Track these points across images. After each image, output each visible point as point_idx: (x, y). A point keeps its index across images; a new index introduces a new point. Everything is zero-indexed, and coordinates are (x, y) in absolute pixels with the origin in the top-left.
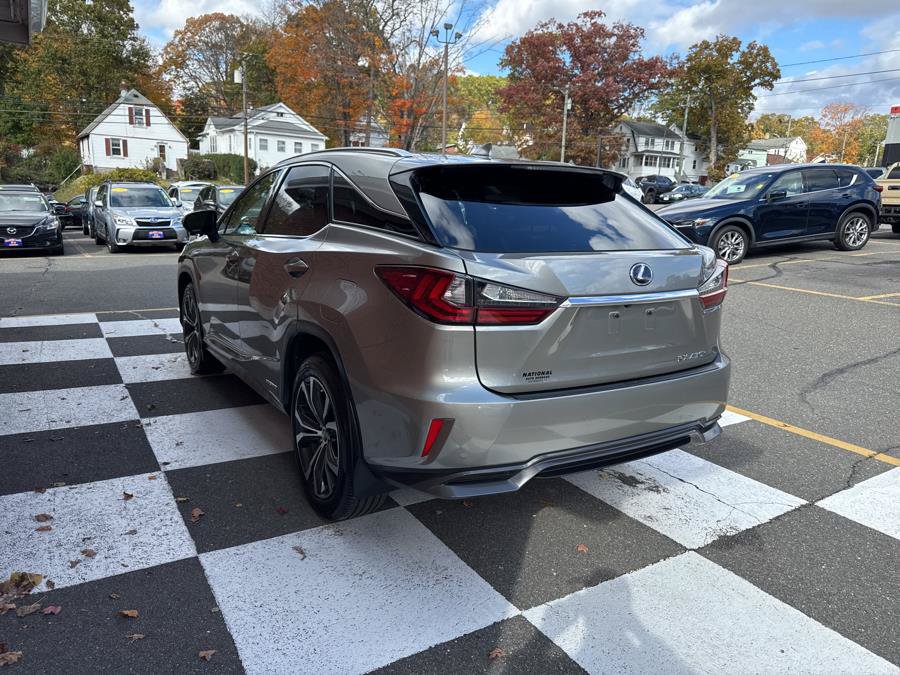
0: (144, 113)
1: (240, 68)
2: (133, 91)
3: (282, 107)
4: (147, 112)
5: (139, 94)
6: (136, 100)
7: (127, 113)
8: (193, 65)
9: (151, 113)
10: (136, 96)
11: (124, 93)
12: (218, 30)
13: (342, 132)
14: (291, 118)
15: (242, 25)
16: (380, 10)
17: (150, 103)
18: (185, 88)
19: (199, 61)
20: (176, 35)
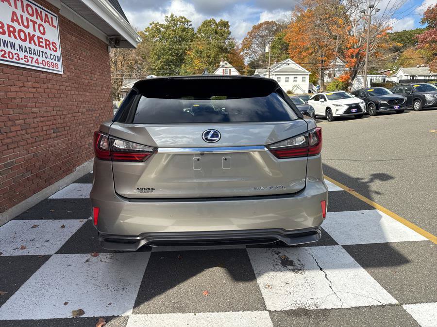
0: (229, 71)
1: (268, 45)
2: (226, 62)
3: (290, 61)
4: (230, 70)
5: (228, 63)
6: (226, 66)
7: (222, 71)
8: (254, 46)
9: (232, 71)
10: (226, 64)
11: (221, 63)
12: (266, 29)
13: (320, 69)
14: (293, 65)
15: (276, 25)
16: (345, 4)
17: (231, 66)
18: (250, 58)
19: (257, 44)
20: (248, 34)
